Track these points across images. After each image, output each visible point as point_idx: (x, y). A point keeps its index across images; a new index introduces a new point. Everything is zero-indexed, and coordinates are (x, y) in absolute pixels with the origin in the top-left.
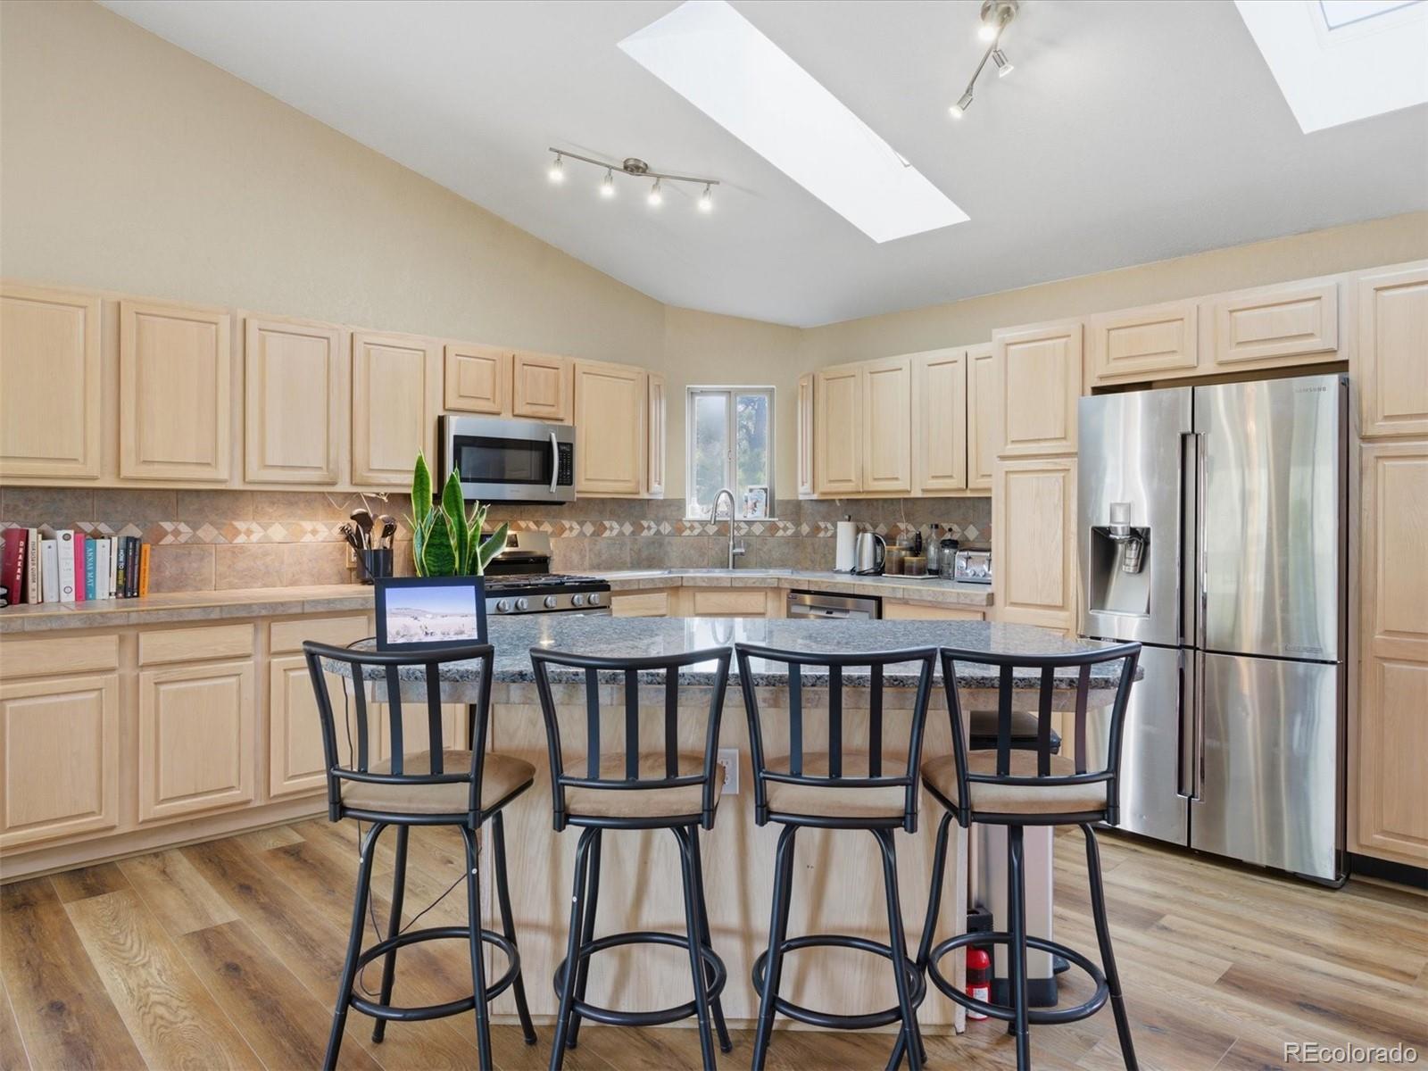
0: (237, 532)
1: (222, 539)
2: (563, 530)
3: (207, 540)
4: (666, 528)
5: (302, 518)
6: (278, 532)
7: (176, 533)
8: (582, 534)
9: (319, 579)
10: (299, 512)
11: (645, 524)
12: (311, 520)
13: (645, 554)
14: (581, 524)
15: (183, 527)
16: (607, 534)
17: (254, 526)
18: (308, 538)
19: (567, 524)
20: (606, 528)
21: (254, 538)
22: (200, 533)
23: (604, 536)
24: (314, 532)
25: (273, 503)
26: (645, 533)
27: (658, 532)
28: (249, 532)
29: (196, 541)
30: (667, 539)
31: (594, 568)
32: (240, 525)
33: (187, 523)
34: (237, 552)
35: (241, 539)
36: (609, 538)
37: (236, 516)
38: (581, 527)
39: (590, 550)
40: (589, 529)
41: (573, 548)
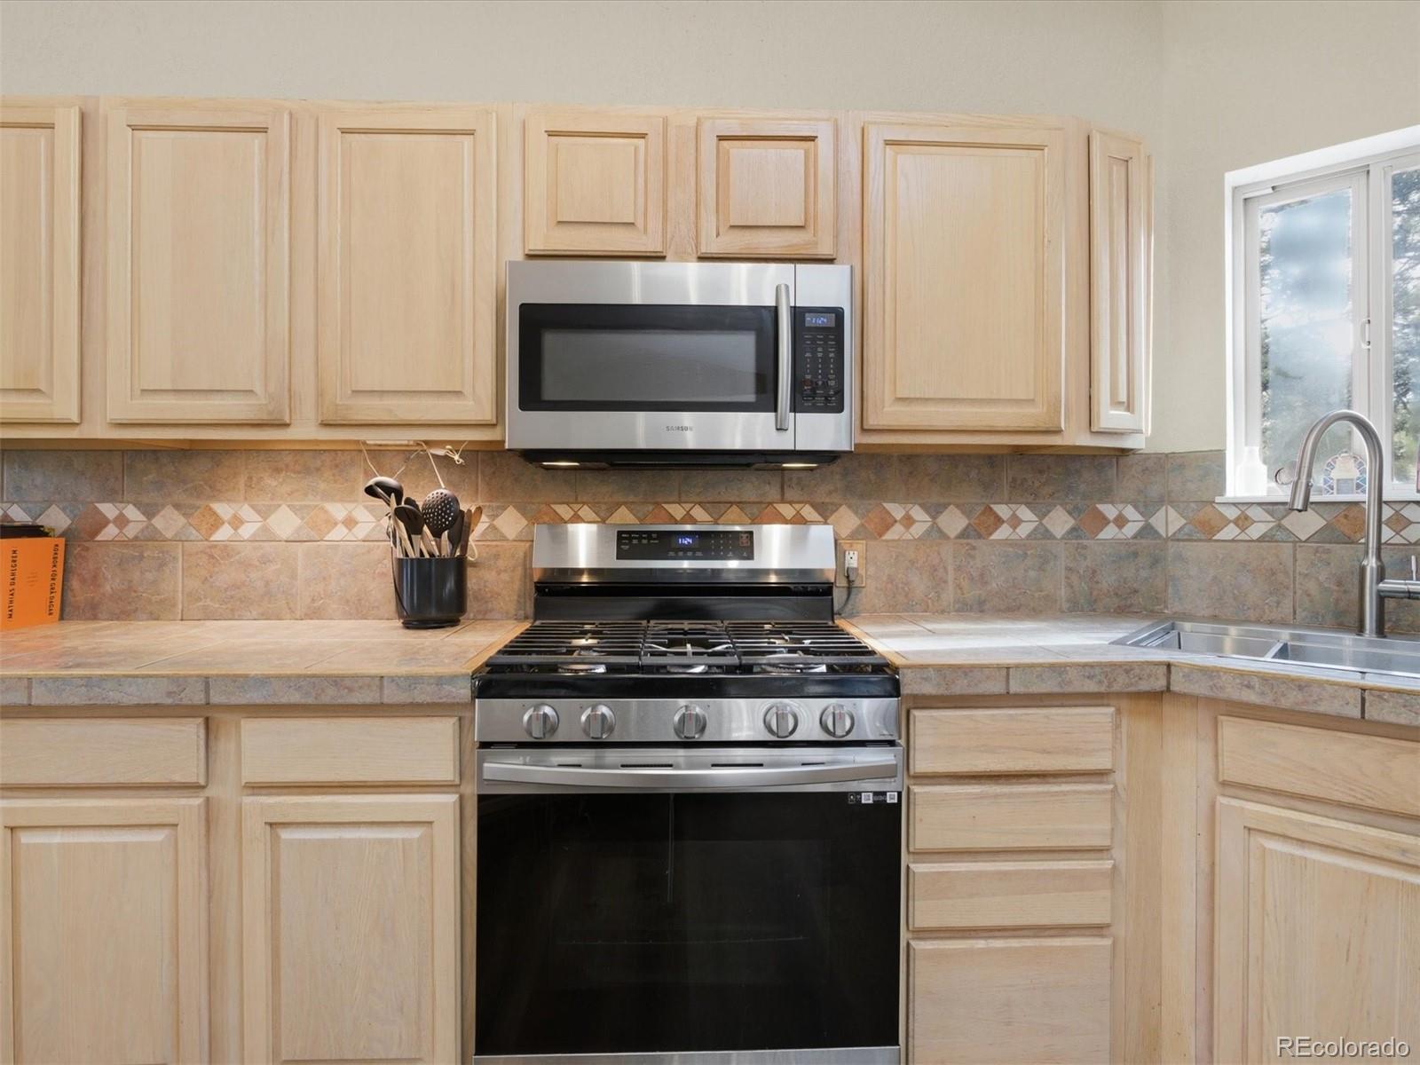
0: (217, 523)
1: (194, 534)
2: (888, 523)
3: (169, 535)
4: (1169, 521)
5: (327, 497)
6: (285, 522)
7: (122, 521)
8: (936, 533)
9: (358, 609)
10: (322, 486)
11: (1109, 511)
12: (342, 500)
13: (1108, 580)
14: (935, 511)
15: (132, 512)
16: (1003, 533)
17: (246, 511)
18: (339, 533)
19: (897, 511)
20: (999, 521)
21: (247, 531)
22: (158, 522)
23: (995, 536)
24: (350, 523)
25: (277, 470)
26: (1109, 532)
27: (1147, 531)
28: (237, 522)
29: (152, 536)
30: (1173, 548)
31: (971, 610)
32: (222, 509)
33: (137, 505)
34: (219, 555)
35: (223, 534)
36: (1006, 542)
37: (216, 493)
38: (934, 518)
39: (958, 569)
40: (953, 521)
41: (912, 562)
